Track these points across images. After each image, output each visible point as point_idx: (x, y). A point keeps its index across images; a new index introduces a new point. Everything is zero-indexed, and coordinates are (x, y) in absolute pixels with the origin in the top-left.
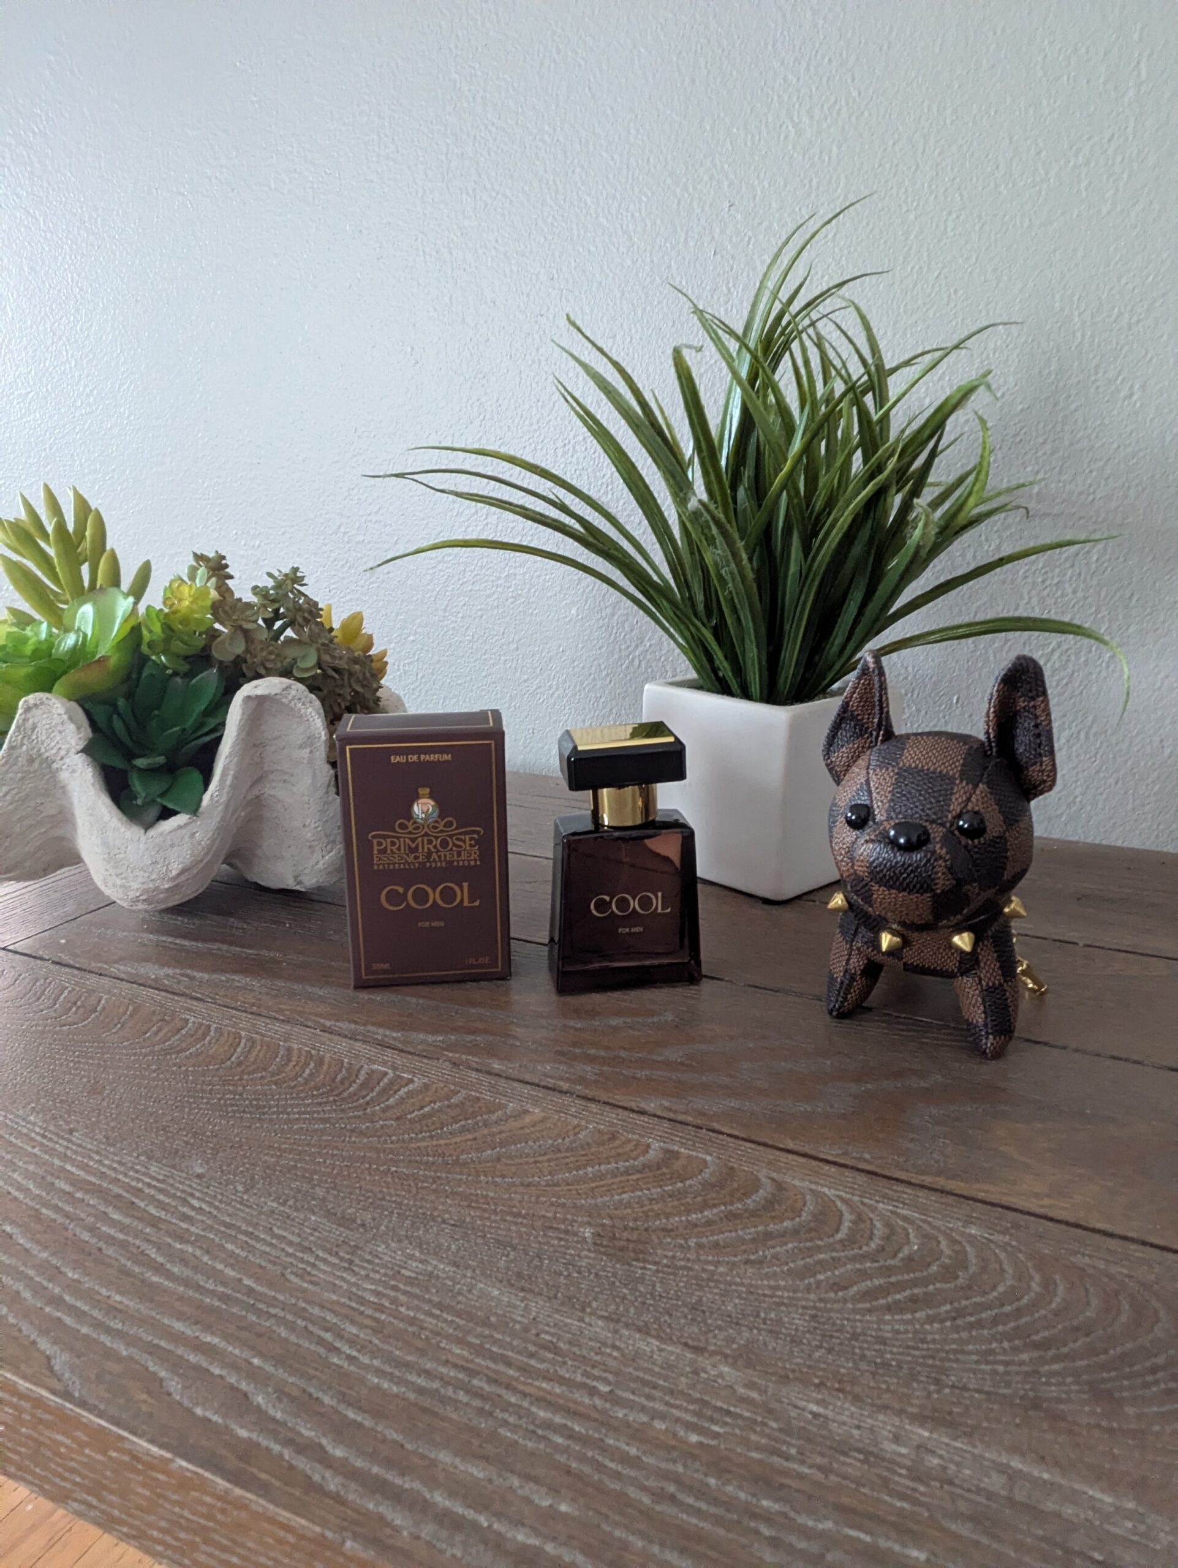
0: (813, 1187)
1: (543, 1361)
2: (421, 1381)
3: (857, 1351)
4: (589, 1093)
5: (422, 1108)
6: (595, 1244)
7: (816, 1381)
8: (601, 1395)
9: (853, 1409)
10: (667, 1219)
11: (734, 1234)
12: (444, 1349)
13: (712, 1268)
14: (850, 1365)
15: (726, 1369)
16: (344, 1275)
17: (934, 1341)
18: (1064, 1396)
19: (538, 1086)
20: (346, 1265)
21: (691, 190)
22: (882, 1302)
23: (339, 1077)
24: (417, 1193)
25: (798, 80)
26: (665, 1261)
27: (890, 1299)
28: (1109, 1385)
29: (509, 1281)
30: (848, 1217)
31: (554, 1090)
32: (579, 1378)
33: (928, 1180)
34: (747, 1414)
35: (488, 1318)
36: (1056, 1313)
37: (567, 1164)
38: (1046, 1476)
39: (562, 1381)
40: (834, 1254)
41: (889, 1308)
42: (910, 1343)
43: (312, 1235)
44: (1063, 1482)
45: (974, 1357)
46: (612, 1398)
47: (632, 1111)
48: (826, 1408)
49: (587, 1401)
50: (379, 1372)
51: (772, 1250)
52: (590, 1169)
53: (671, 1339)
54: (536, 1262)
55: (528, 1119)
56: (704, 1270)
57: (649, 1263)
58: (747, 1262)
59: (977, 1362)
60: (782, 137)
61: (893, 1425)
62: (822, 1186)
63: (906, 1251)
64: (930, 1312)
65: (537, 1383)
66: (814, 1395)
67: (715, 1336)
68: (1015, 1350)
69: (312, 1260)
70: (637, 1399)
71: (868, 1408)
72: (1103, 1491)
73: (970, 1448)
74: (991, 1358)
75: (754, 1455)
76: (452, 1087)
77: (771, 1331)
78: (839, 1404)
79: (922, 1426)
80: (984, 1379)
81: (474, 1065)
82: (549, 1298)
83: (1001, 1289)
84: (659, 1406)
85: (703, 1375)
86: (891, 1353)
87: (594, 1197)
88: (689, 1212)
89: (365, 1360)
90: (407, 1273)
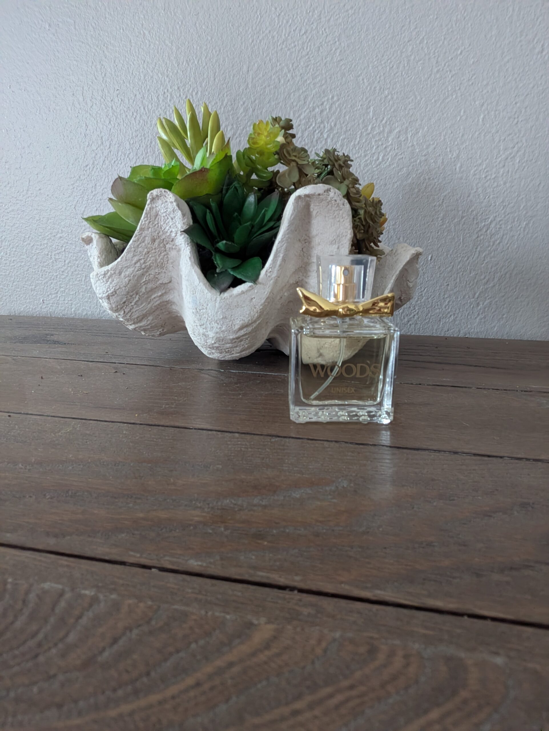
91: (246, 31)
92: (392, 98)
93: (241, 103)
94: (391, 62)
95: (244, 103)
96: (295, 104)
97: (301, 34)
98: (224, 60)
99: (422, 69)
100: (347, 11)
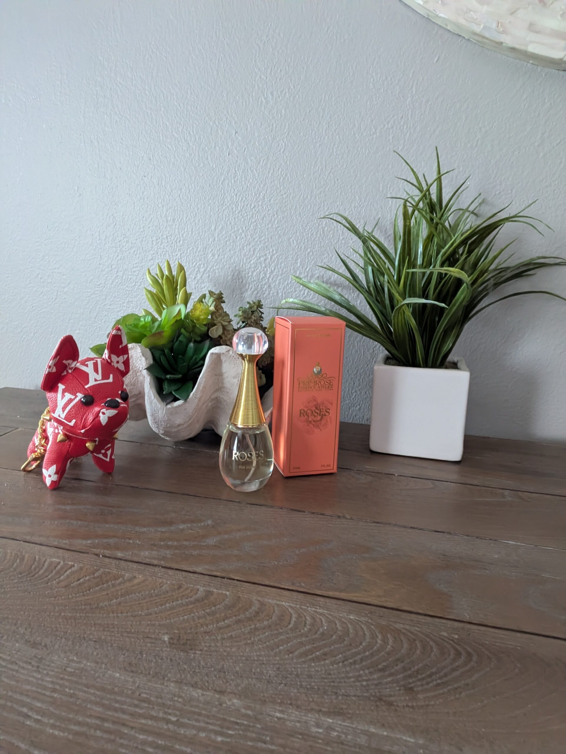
0: (278, 603)
1: (142, 708)
2: (76, 728)
3: (299, 683)
4: (168, 565)
5: (79, 580)
6: (169, 643)
7: (279, 701)
8: (173, 723)
9: (297, 713)
10: (207, 627)
11: (240, 631)
12: (90, 709)
13: (229, 649)
14: (296, 691)
15: (235, 701)
16: (34, 674)
17: (334, 674)
18: (392, 693)
19: (142, 563)
20: (36, 669)
21: (217, 123)
22: (310, 657)
23: (33, 567)
24: (76, 626)
25: (267, 78)
26: (205, 649)
27: (314, 655)
28: (412, 685)
29: (125, 668)
30: (294, 616)
31: (149, 565)
32: (161, 715)
33: (331, 594)
34: (245, 723)
35: (113, 689)
36: (388, 653)
37: (156, 603)
38: (385, 733)
39: (152, 718)
40: (287, 636)
41: (313, 660)
42: (324, 676)
43: (16, 654)
44: (392, 735)
45: (352, 680)
46: (178, 724)
47: (190, 572)
48: (284, 714)
49: (165, 727)
50: (53, 726)
51: (258, 637)
52: (168, 605)
53: (208, 689)
54: (139, 656)
55: (136, 581)
56: (225, 651)
57: (198, 650)
58: (246, 644)
59: (354, 682)
60: (259, 104)
61: (316, 719)
62: (282, 602)
63: (321, 630)
64: (333, 659)
65: (139, 721)
66: (278, 708)
67: (230, 685)
68: (371, 673)
69: (16, 668)
70: (191, 722)
71: (304, 711)
72: (410, 737)
73: (351, 725)
74: (360, 679)
75: (250, 743)
76: (95, 568)
77: (257, 679)
78: (290, 711)
79: (329, 717)
80: (357, 690)
81: (108, 555)
82: (146, 675)
83: (364, 644)
84: (202, 724)
85: (224, 705)
86: (314, 682)
87: (170, 619)
88: (218, 622)
89: (45, 720)
90: (69, 669)
91: (214, 203)
92: (313, 254)
93: (210, 250)
94: (312, 231)
95: (212, 250)
96: (247, 253)
97: (252, 207)
98: (199, 221)
99: (333, 237)
100: (282, 195)
